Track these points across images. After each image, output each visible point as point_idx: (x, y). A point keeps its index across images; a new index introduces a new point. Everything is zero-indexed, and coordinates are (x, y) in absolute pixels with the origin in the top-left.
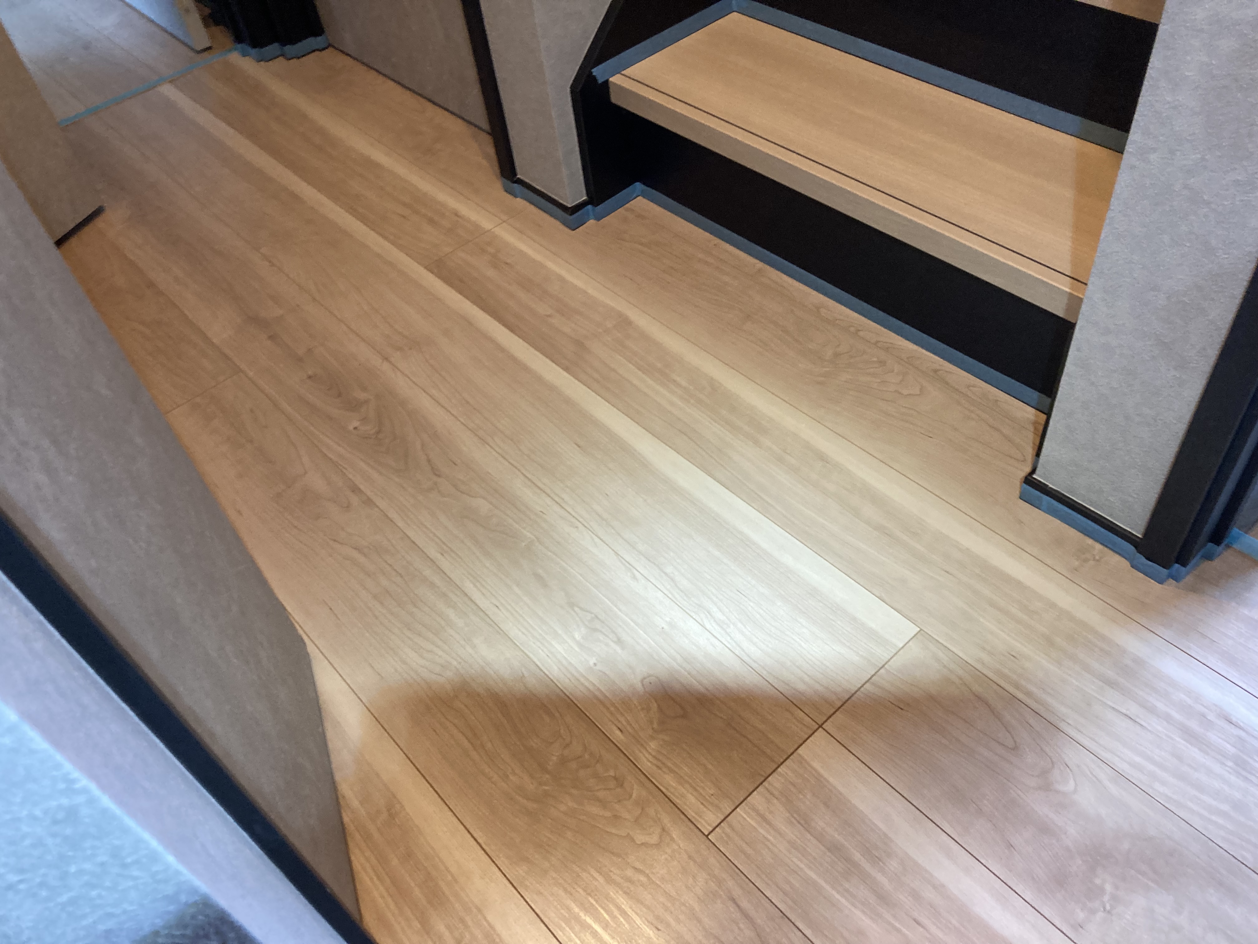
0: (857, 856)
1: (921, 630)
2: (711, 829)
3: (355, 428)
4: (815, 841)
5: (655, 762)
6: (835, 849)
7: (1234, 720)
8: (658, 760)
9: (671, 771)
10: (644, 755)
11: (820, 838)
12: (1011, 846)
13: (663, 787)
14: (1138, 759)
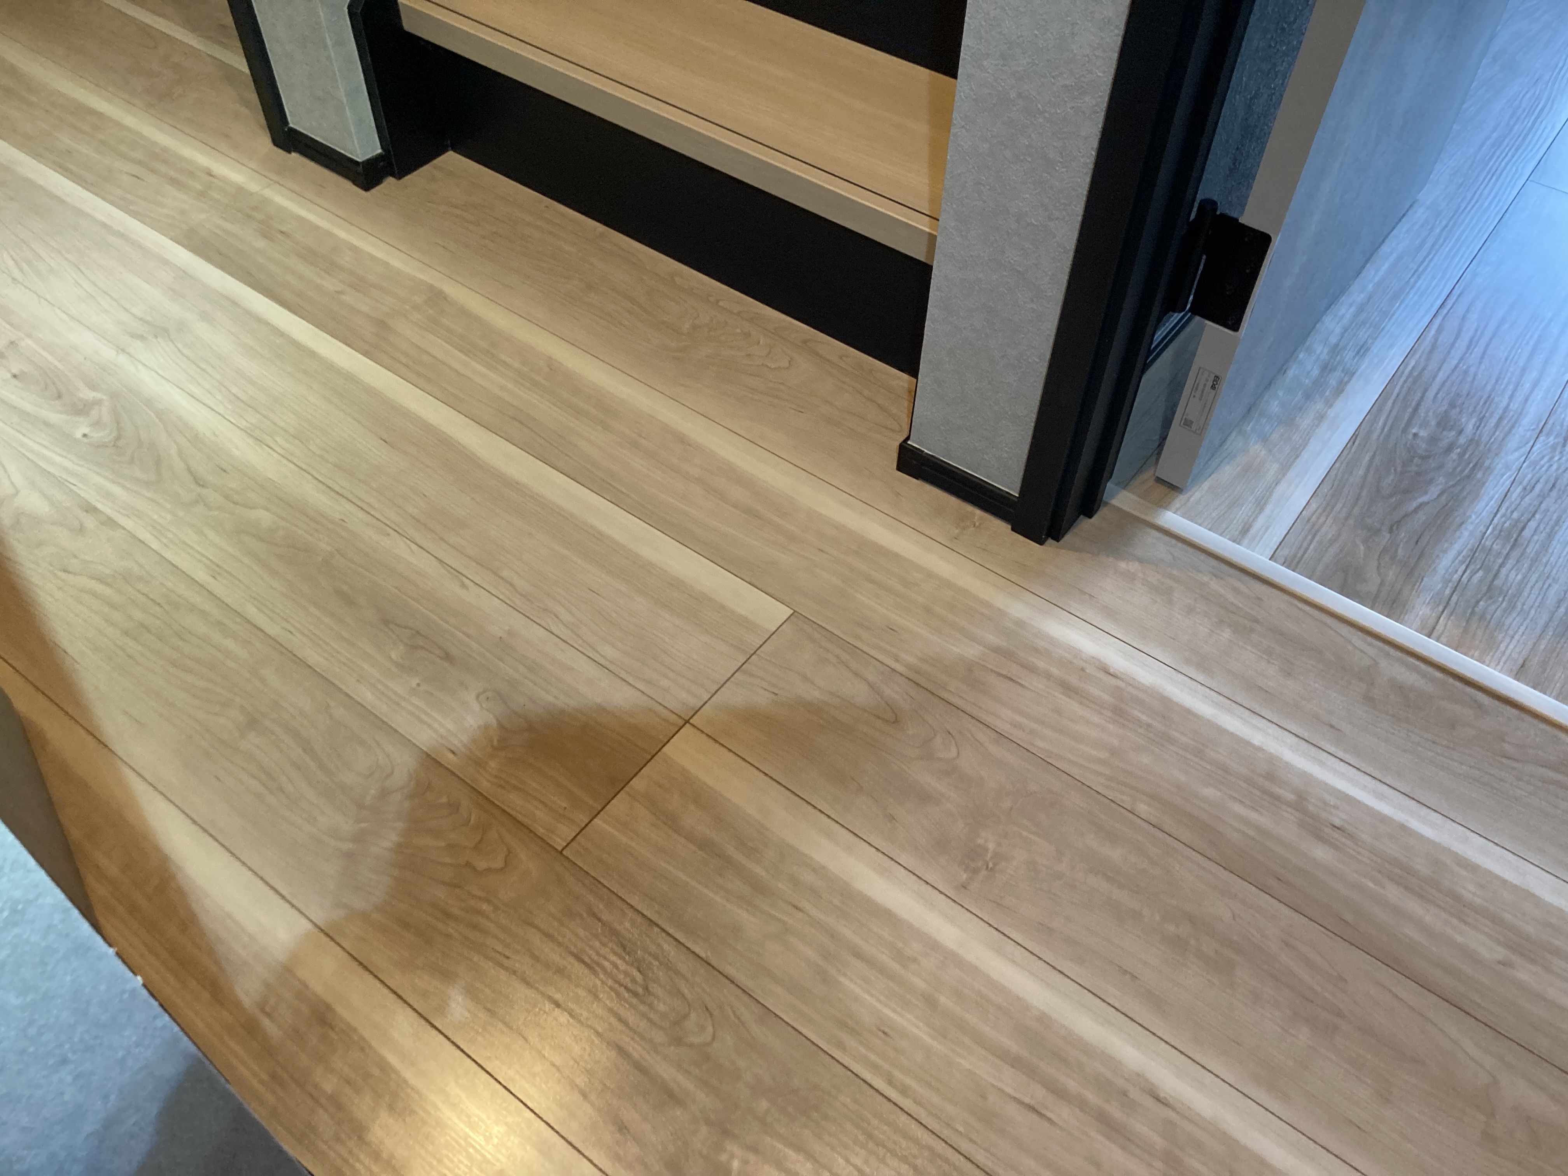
0: (732, 851)
1: (795, 611)
2: (565, 844)
3: (85, 435)
4: (683, 841)
5: (497, 781)
6: (705, 845)
7: (1112, 671)
8: (501, 779)
10: (483, 776)
11: (690, 837)
12: (892, 818)
13: (507, 807)
14: (1018, 718)
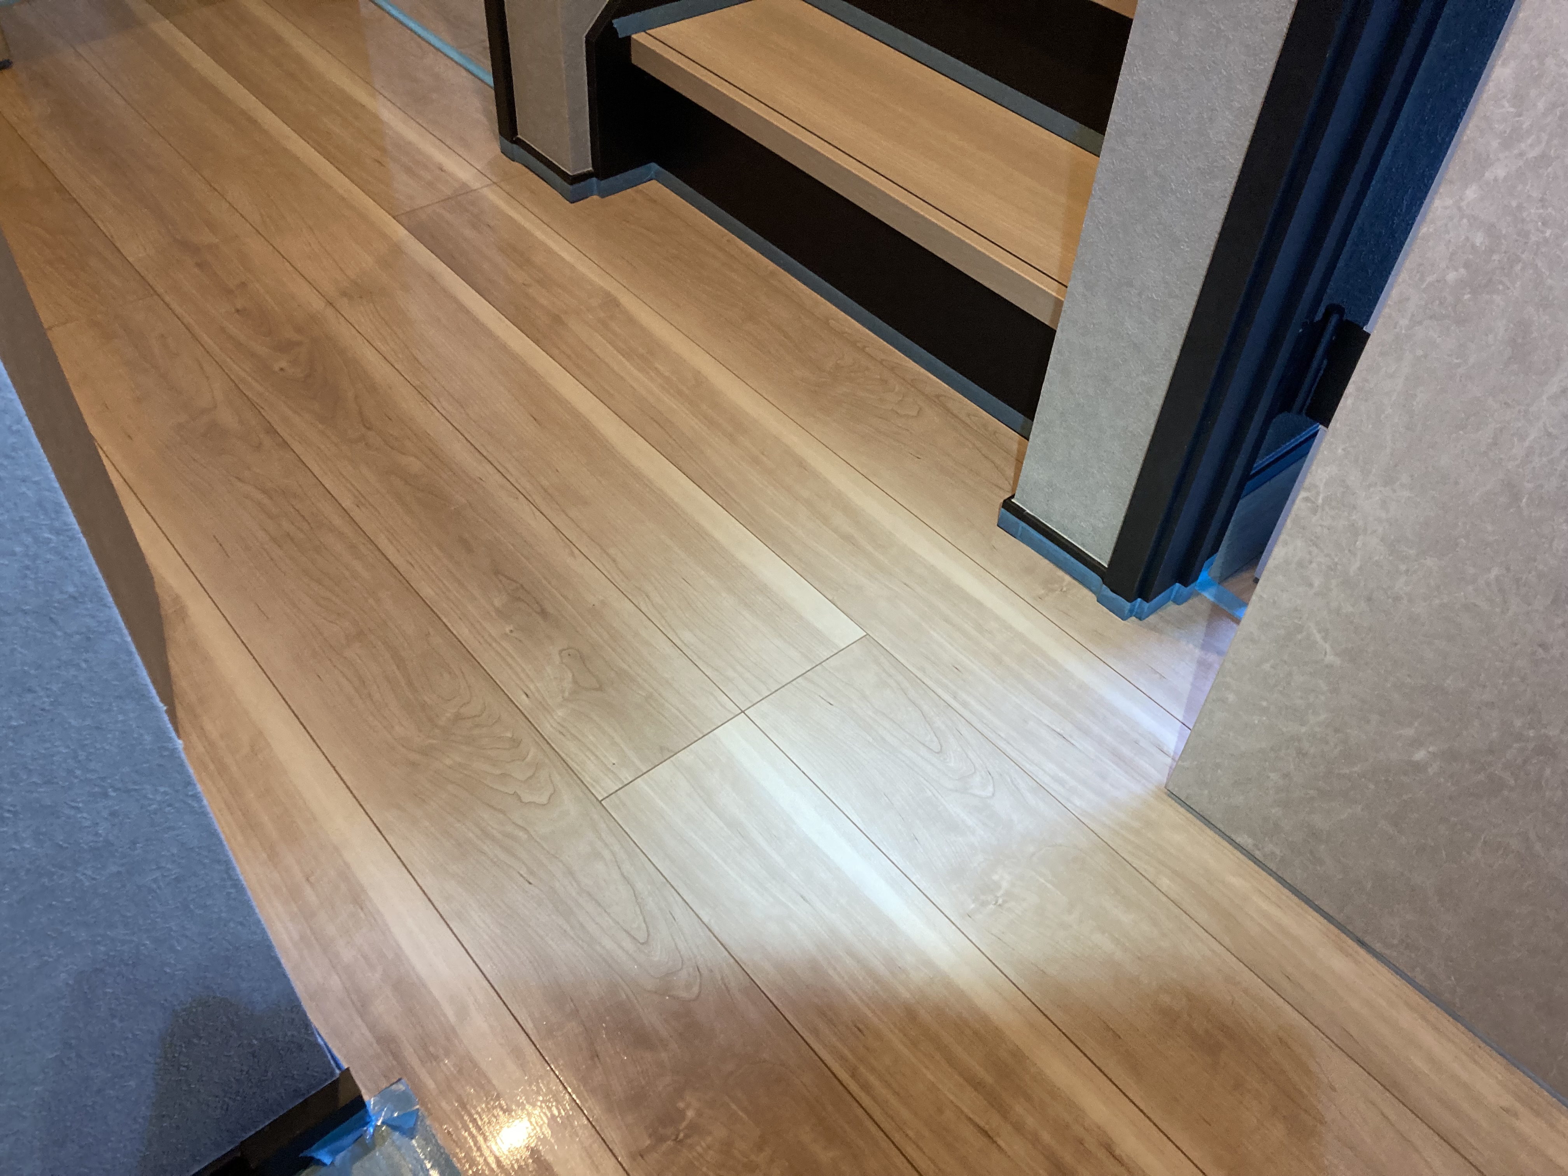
0: (756, 835)
1: (868, 634)
2: (606, 795)
3: (282, 369)
4: (714, 816)
5: (560, 728)
6: (733, 824)
8: (563, 726)
9: (575, 737)
10: (548, 722)
11: (721, 815)
12: (914, 839)
13: (563, 752)
14: (1061, 774)
